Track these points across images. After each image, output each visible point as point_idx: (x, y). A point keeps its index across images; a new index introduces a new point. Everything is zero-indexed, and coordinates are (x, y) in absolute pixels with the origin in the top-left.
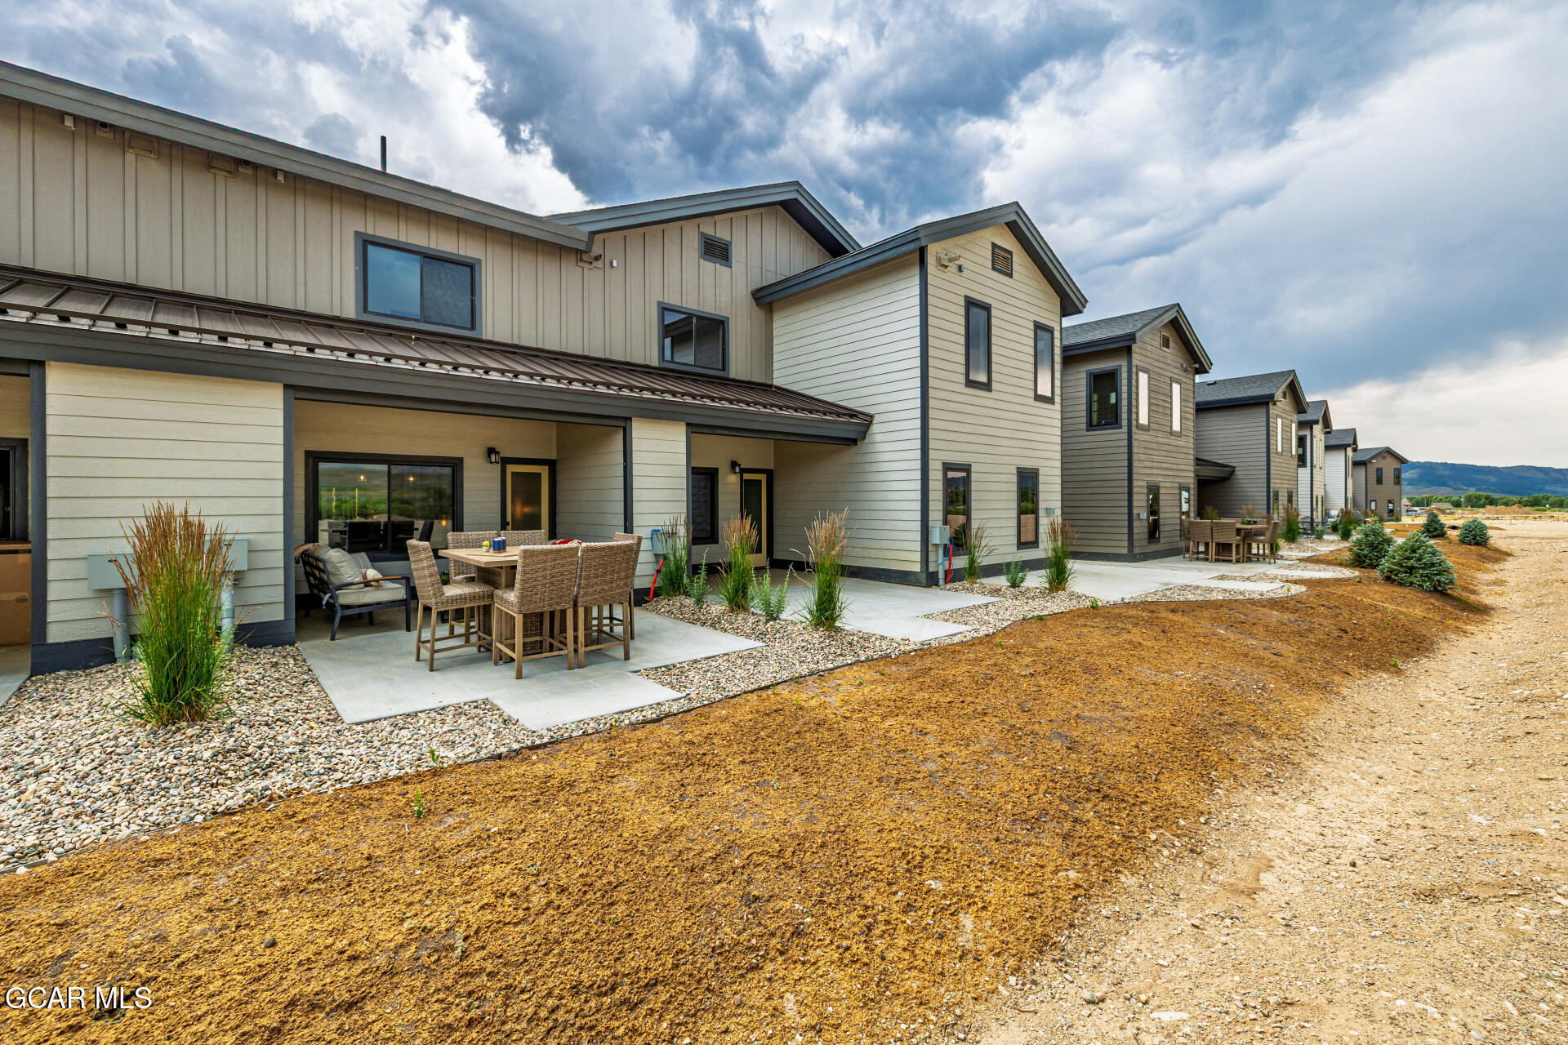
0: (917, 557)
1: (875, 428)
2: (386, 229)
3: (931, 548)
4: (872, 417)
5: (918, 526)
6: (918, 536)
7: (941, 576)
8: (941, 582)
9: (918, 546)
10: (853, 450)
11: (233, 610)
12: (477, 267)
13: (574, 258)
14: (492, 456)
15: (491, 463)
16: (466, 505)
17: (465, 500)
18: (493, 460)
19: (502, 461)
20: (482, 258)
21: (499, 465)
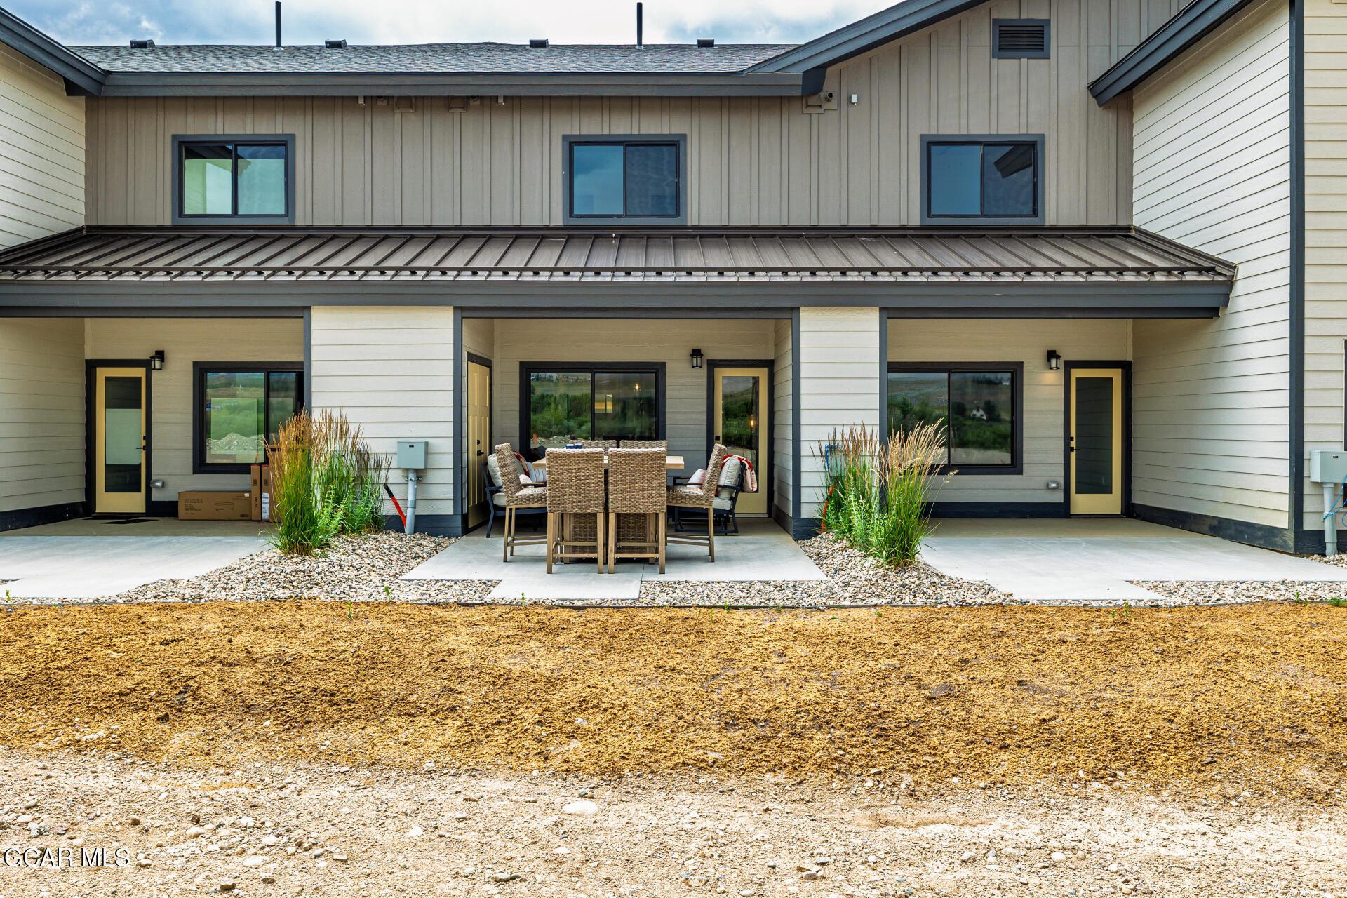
0: (1284, 503)
1: (1239, 288)
2: (592, 126)
3: (1307, 489)
4: (1234, 268)
5: (1284, 451)
6: (1284, 468)
7: (1330, 538)
8: (1330, 548)
9: (1284, 485)
10: (1216, 324)
11: (415, 502)
12: (682, 143)
13: (800, 105)
14: (695, 359)
15: (693, 367)
16: (668, 416)
17: (667, 410)
18: (695, 364)
19: (708, 365)
20: (687, 133)
21: (704, 370)
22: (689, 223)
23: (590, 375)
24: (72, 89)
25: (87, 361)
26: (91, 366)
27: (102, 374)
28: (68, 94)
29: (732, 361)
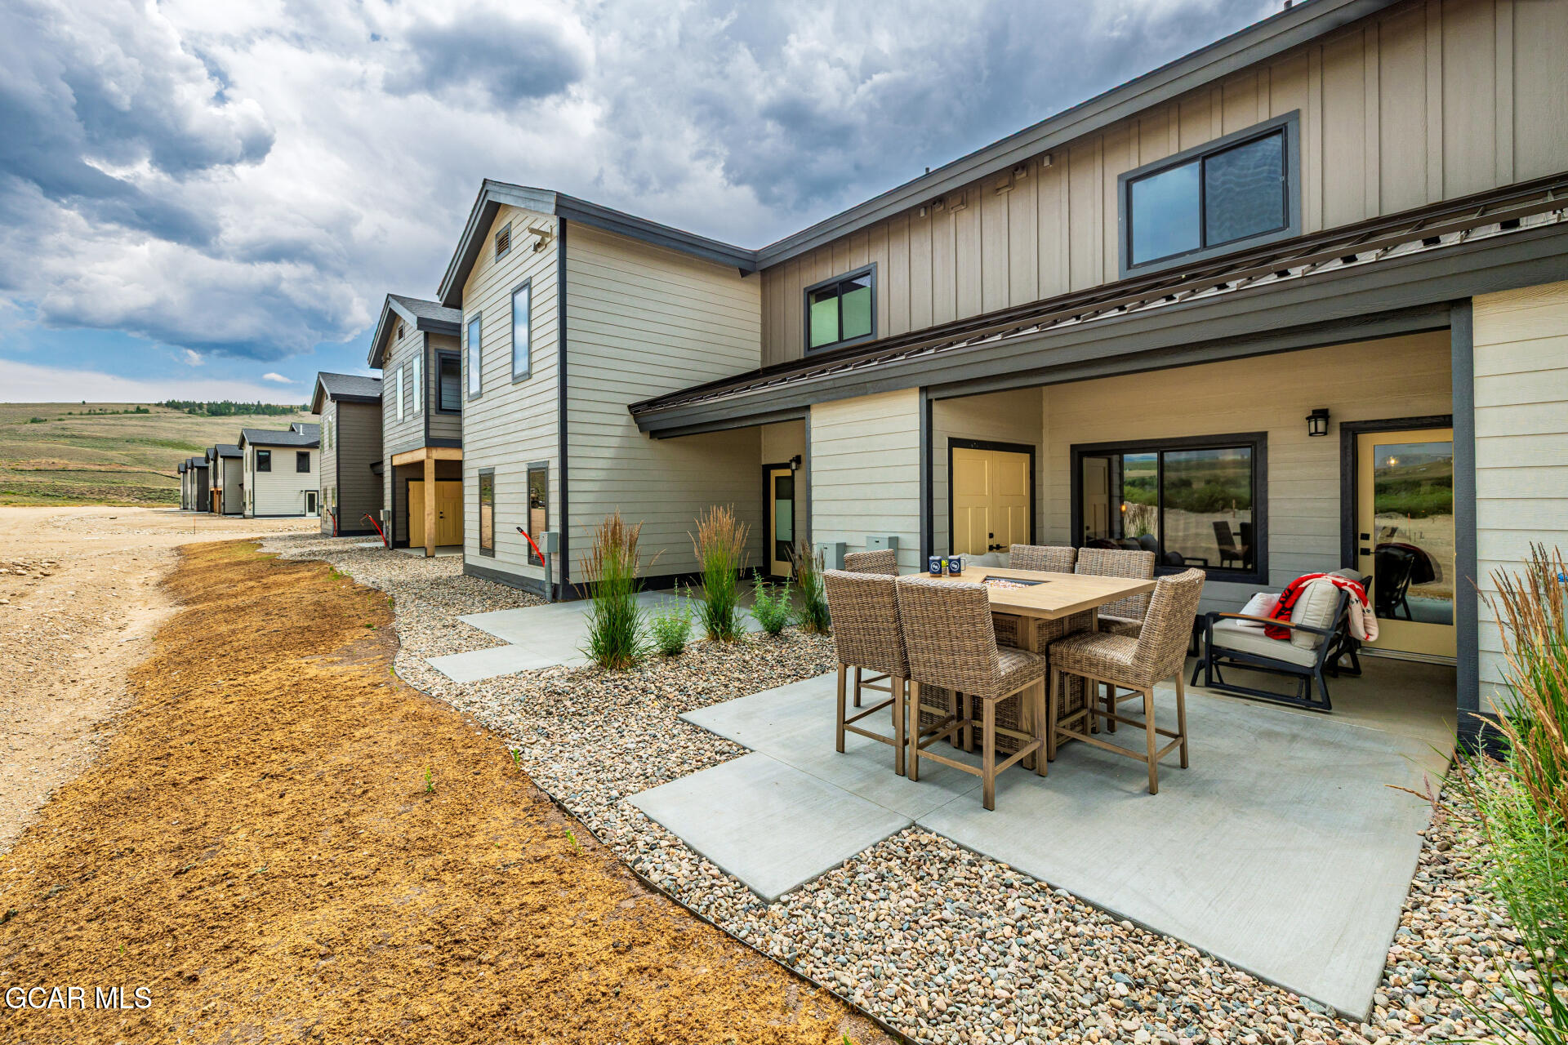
2: (1156, 150)
12: (1293, 125)
14: (1313, 424)
15: (1311, 435)
16: (1271, 505)
17: (1270, 497)
18: (1313, 430)
19: (1342, 430)
20: (1300, 108)
21: (1335, 439)
22: (1306, 232)
23: (1155, 455)
24: (744, 273)
25: (763, 466)
26: (767, 469)
27: (775, 473)
28: (742, 276)
29: (1388, 421)
